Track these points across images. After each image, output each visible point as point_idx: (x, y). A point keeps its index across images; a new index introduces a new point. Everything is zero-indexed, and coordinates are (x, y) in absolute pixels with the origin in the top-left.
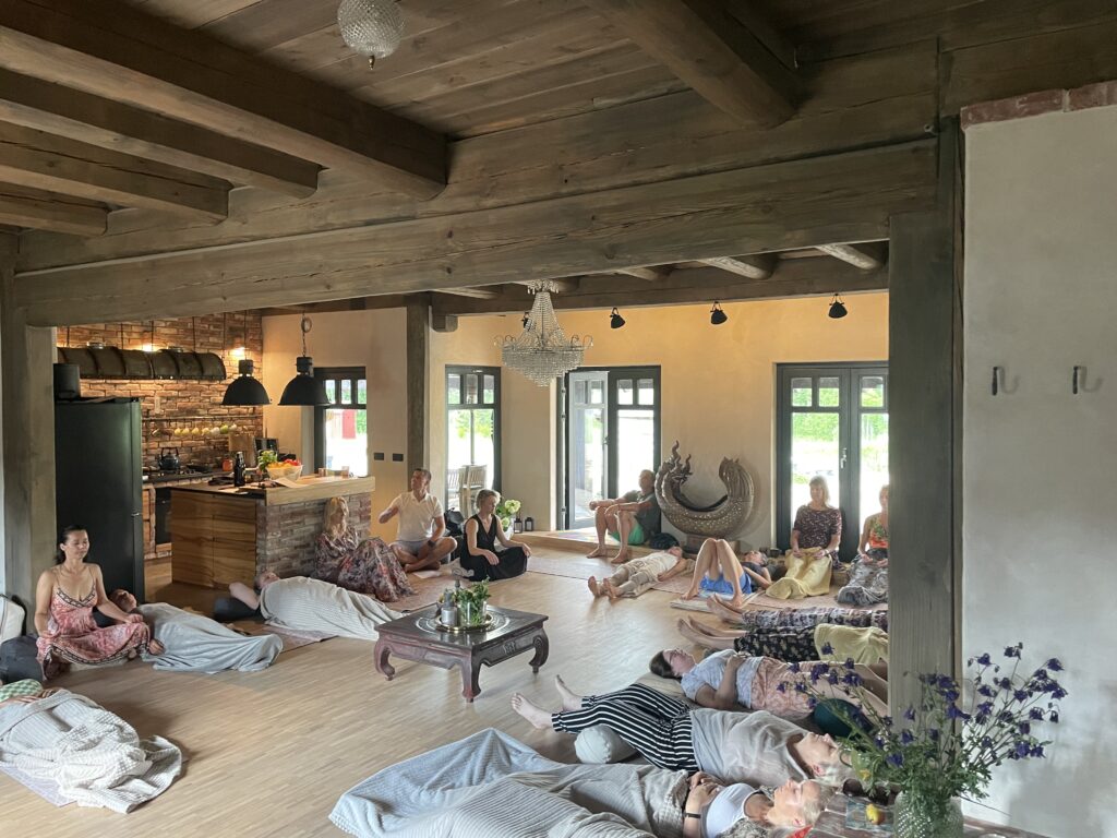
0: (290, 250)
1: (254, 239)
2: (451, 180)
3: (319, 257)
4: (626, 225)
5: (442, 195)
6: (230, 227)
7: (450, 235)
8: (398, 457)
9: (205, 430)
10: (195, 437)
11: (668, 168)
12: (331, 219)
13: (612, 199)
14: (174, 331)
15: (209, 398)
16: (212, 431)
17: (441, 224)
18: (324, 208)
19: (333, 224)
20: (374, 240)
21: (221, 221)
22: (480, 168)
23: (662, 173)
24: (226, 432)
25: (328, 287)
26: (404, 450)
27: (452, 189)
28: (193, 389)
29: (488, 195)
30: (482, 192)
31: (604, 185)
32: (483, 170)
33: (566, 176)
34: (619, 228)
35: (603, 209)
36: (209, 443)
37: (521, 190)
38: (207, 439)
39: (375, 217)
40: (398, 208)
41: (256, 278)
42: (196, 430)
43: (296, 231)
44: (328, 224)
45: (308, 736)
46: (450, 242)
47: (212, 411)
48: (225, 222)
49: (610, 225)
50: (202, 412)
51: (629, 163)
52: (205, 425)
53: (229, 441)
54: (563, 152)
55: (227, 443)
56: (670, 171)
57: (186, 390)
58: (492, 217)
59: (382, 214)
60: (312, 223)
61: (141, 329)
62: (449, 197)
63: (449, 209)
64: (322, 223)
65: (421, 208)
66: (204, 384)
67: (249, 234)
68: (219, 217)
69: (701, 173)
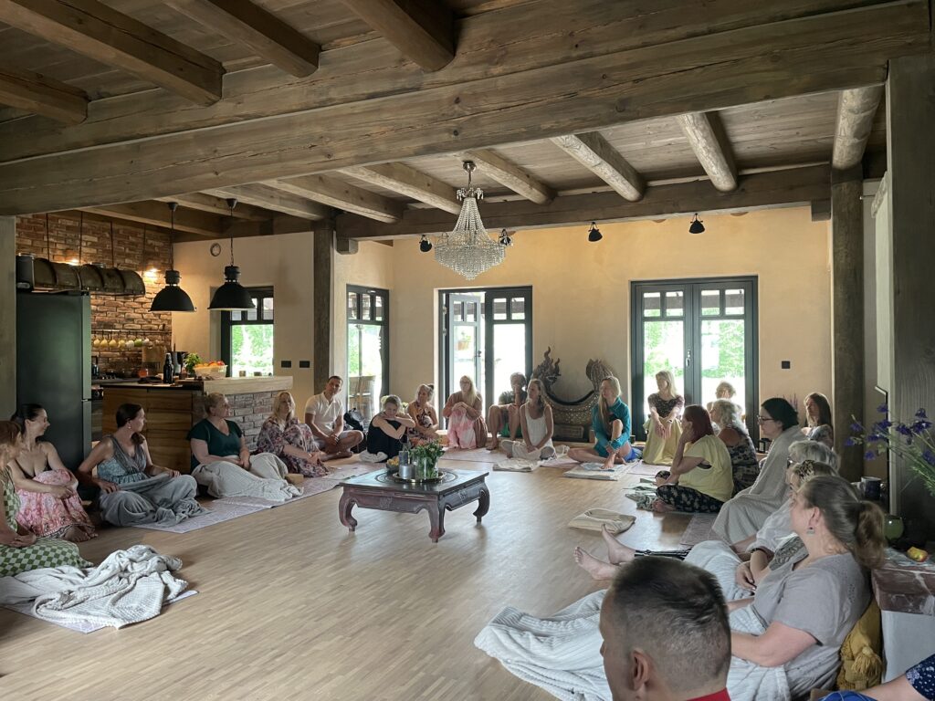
0: (289, 125)
1: (247, 117)
2: (459, 51)
3: (319, 130)
4: (636, 81)
5: (449, 67)
6: (223, 108)
7: (457, 101)
8: (304, 364)
9: (121, 342)
10: (113, 348)
11: (678, 29)
12: (333, 94)
13: (621, 59)
14: (94, 251)
15: (125, 313)
16: (127, 343)
17: (448, 92)
18: (325, 84)
19: (334, 99)
20: (378, 110)
21: (214, 102)
22: (490, 39)
23: (672, 33)
24: (140, 345)
25: (329, 156)
26: (310, 357)
27: (460, 58)
28: (110, 304)
29: (497, 63)
30: (491, 60)
31: (615, 48)
32: (492, 41)
33: (576, 42)
34: (630, 84)
35: (612, 69)
36: (124, 355)
37: (530, 57)
38: (123, 350)
39: (379, 90)
40: (403, 80)
41: (252, 153)
42: (113, 342)
43: (294, 108)
44: (330, 99)
45: (302, 571)
46: (457, 107)
47: (127, 326)
48: (218, 104)
49: (622, 82)
50: (118, 326)
51: (640, 27)
52: (121, 338)
53: (143, 353)
54: (573, 20)
55: (140, 356)
56: (682, 31)
57: (104, 305)
58: (501, 82)
59: (386, 86)
60: (313, 98)
61: (64, 247)
62: (456, 67)
63: (456, 79)
64: (324, 98)
65: (429, 78)
66: (120, 301)
67: (244, 113)
68: (213, 97)
69: (710, 32)
